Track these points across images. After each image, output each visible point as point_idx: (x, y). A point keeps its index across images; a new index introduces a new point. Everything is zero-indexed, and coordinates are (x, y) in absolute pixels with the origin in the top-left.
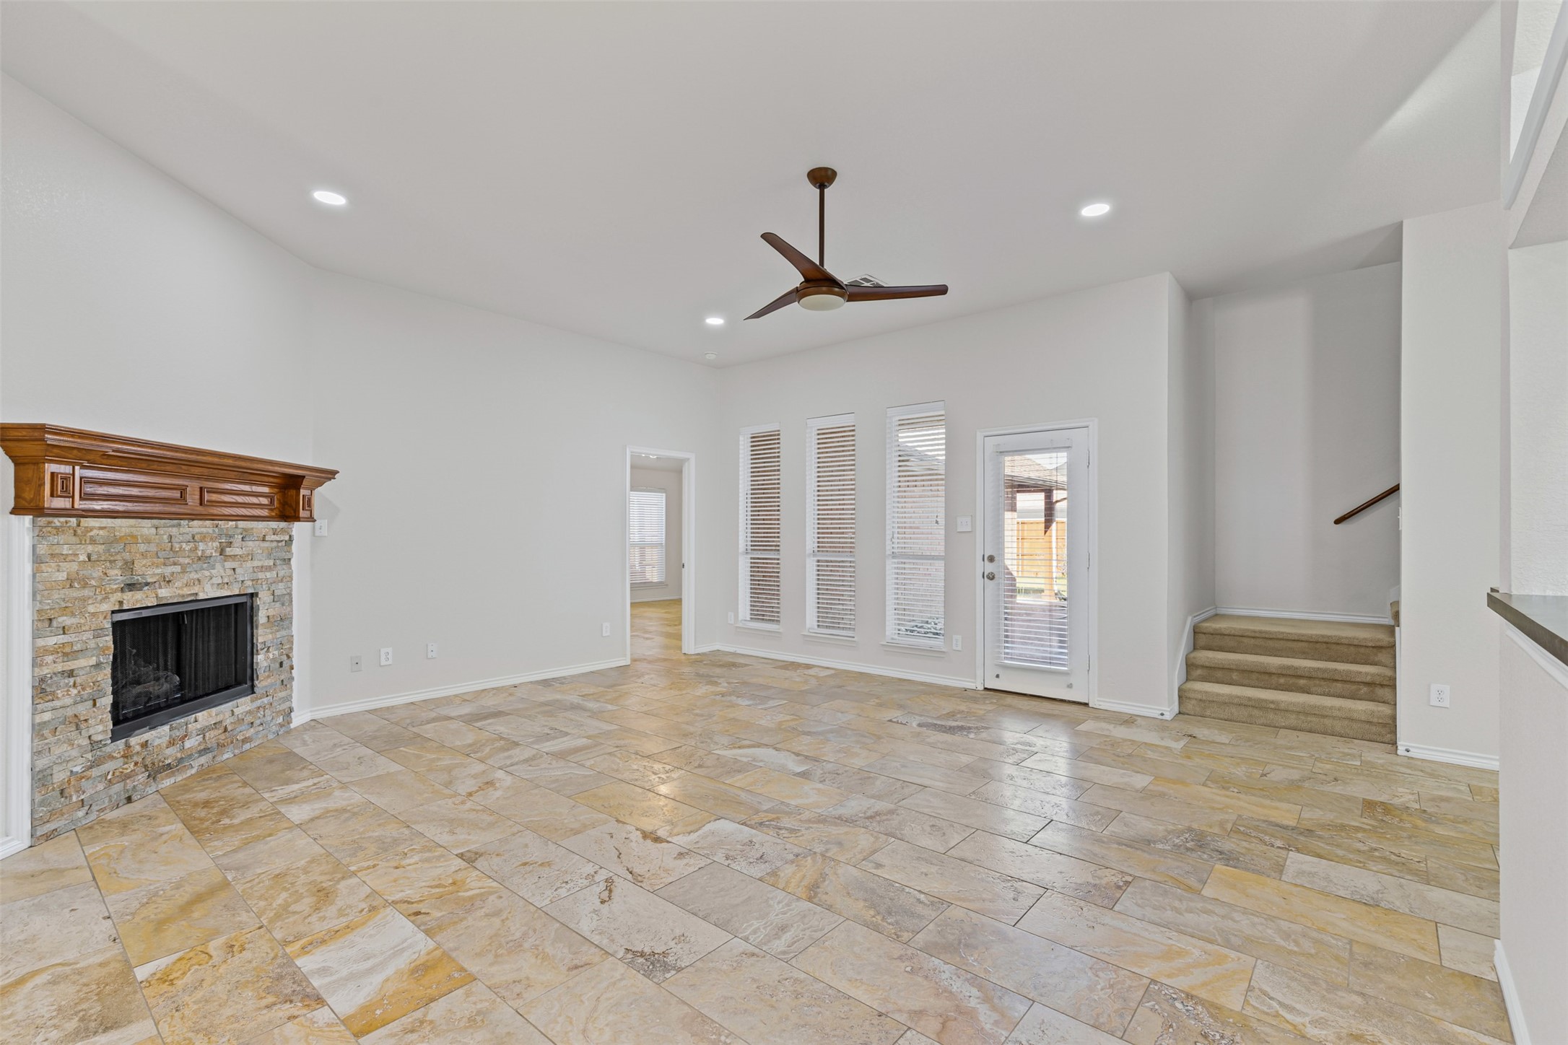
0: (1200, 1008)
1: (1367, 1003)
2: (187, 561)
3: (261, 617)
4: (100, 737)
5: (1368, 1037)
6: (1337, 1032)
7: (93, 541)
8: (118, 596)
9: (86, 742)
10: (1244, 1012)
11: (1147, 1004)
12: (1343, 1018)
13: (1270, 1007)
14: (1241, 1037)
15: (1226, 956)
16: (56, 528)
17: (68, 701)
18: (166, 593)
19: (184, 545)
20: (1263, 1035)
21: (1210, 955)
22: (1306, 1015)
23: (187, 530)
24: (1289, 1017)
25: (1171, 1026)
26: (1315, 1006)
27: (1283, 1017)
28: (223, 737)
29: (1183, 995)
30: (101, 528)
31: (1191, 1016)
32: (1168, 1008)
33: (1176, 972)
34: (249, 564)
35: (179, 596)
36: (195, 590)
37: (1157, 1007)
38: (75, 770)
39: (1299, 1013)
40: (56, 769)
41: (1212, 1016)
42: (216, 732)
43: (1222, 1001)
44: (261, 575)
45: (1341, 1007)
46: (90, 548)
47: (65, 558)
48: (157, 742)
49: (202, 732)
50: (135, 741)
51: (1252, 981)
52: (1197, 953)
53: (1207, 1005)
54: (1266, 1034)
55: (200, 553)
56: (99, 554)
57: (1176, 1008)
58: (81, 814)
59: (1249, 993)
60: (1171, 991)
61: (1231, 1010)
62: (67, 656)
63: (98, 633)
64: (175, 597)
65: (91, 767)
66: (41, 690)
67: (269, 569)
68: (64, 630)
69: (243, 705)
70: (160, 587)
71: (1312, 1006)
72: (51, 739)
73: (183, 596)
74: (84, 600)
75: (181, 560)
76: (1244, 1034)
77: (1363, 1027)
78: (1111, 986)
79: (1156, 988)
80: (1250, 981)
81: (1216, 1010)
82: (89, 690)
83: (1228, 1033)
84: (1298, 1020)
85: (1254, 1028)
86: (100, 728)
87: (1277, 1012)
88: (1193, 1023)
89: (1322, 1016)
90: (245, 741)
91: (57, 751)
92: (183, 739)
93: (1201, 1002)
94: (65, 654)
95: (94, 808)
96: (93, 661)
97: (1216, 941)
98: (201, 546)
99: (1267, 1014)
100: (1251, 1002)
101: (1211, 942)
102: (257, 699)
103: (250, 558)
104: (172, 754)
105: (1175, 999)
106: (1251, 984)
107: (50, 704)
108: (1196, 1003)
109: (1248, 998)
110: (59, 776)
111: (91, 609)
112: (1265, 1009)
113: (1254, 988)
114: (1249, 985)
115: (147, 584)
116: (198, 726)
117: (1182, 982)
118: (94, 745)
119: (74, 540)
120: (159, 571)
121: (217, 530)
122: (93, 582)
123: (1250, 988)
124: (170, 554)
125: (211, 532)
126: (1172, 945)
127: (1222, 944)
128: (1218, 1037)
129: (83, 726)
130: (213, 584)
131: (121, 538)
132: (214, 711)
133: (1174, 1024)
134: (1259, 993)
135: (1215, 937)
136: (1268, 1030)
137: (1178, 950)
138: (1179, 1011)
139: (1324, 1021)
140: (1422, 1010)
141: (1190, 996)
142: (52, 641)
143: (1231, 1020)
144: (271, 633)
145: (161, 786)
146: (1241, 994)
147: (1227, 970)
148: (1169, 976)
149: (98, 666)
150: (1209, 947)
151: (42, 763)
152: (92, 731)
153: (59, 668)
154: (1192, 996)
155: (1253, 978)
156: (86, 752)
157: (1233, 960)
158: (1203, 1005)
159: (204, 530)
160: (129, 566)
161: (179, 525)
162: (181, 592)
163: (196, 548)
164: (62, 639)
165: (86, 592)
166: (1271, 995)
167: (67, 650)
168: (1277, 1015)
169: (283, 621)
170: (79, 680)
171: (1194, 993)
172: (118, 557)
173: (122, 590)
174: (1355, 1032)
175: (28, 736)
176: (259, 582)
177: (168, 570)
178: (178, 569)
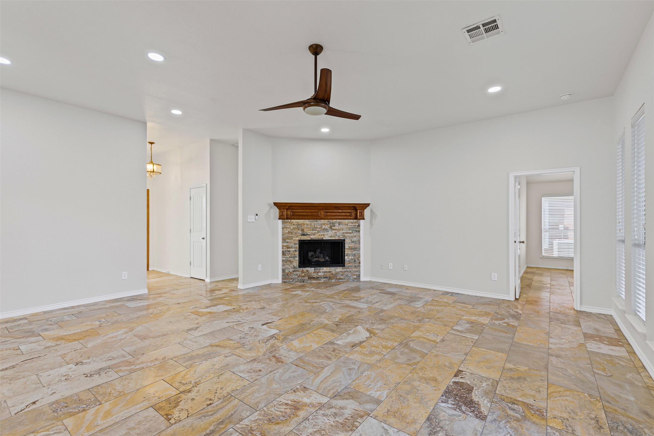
0: (77, 411)
2: (319, 230)
3: (347, 246)
4: (296, 266)
7: (294, 225)
8: (300, 236)
9: (292, 266)
10: (61, 421)
11: (93, 399)
13: (53, 430)
14: (55, 415)
15: (88, 431)
16: (286, 222)
17: (288, 257)
18: (312, 237)
19: (318, 226)
20: (48, 421)
21: (95, 426)
23: (319, 222)
25: (79, 401)
27: (45, 431)
28: (331, 276)
29: (86, 409)
30: (296, 222)
31: (77, 407)
32: (86, 403)
33: (98, 412)
34: (341, 231)
35: (317, 238)
36: (322, 237)
37: (90, 400)
38: (290, 271)
40: (286, 270)
41: (70, 412)
42: (329, 274)
43: (72, 418)
44: (346, 235)
46: (293, 226)
47: (288, 228)
48: (310, 271)
49: (324, 272)
50: (305, 269)
51: (68, 432)
52: (100, 422)
53: (76, 413)
55: (323, 228)
56: (295, 227)
57: (84, 405)
58: (291, 280)
59: (65, 428)
60: (91, 407)
61: (66, 419)
62: (288, 248)
63: (295, 244)
64: (316, 238)
65: (294, 272)
66: (284, 253)
67: (350, 233)
68: (288, 242)
69: (339, 269)
70: (311, 235)
72: (285, 263)
73: (319, 238)
74: (292, 237)
75: (317, 229)
76: (55, 417)
78: (110, 393)
79: (97, 404)
80: (69, 432)
81: (71, 414)
82: (293, 256)
83: (60, 413)
85: (53, 421)
86: (296, 264)
88: (74, 406)
90: (340, 279)
91: (286, 266)
92: (318, 272)
93: (79, 412)
94: (288, 247)
95: (294, 280)
96: (294, 250)
97: (99, 433)
98: (324, 226)
99: (52, 428)
100: (61, 426)
101: (101, 430)
102: (344, 269)
103: (342, 230)
104: (315, 275)
105: (87, 406)
106: (67, 431)
107: (285, 257)
108: (80, 411)
109: (64, 426)
110: (287, 271)
111: (294, 239)
112: (54, 428)
113: (65, 431)
114: (68, 430)
115: (308, 235)
116: (323, 271)
117: (92, 411)
118: (294, 267)
119: (290, 224)
120: (311, 232)
121: (329, 222)
122: (294, 233)
123: (66, 429)
124: (314, 229)
125: (327, 222)
126: (112, 417)
127: (95, 434)
128: (62, 409)
129: (292, 263)
130: (328, 236)
131: (300, 224)
132: (328, 268)
133: (79, 402)
134: (61, 431)
135: (102, 434)
136: (47, 424)
137: (108, 417)
138: (82, 405)
141: (84, 410)
142: (285, 244)
143: (63, 416)
144: (351, 251)
145: (312, 282)
146: (67, 425)
147: (82, 427)
148: (98, 409)
149: (295, 251)
150: (99, 428)
151: (284, 267)
152: (294, 264)
153: (286, 250)
154: (83, 411)
155: (69, 434)
156: (292, 268)
157: (84, 432)
158: (77, 412)
159: (325, 222)
160: (303, 230)
161: (317, 221)
162: (318, 237)
163: (322, 227)
164: (287, 244)
165: (292, 235)
166: (56, 434)
167: (288, 246)
168: (48, 430)
169: (357, 249)
170: (290, 253)
171: (84, 412)
172: (300, 228)
173: (301, 235)
175: (281, 262)
176: (346, 236)
177: (314, 232)
178: (317, 231)
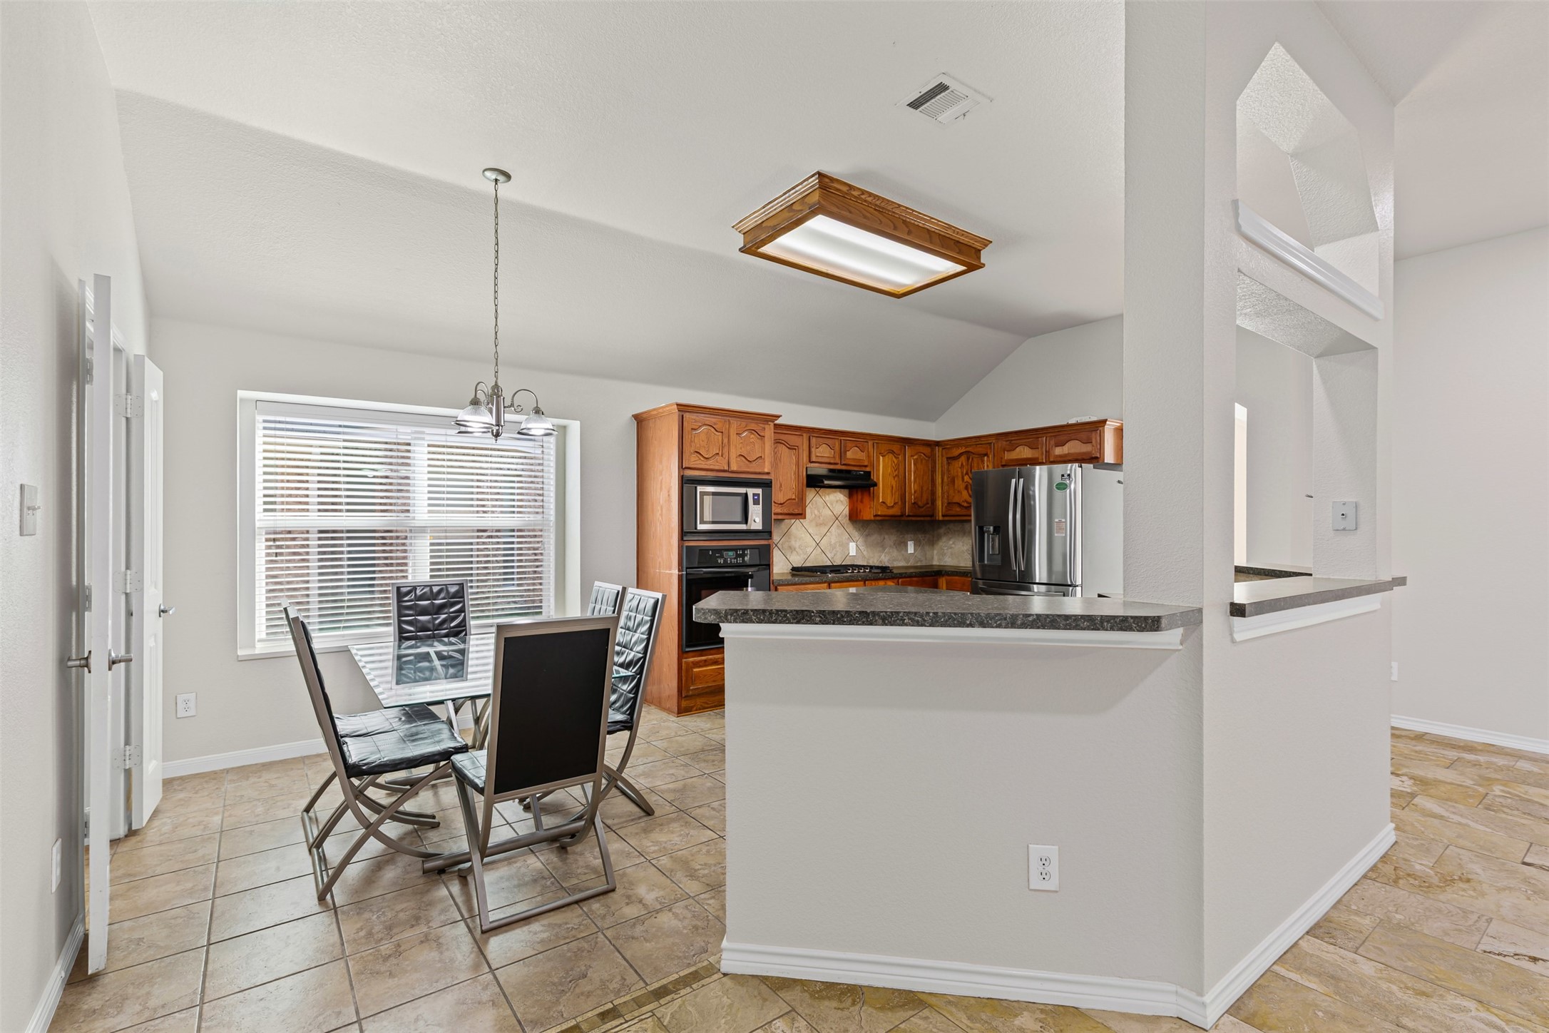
1: (1398, 1017)
5: (1411, 992)
6: (1443, 1000)
12: (1432, 1010)
22: (1472, 1018)
24: (1495, 1019)
26: (1462, 1023)
39: (1482, 1021)
45: (1430, 1018)
54: (1523, 1009)
71: (1465, 1024)
77: (1412, 1000)
84: (1484, 1015)
87: (1507, 1024)
89: (1455, 1014)
139: (1454, 1010)
140: (1339, 1003)
174: (1424, 999)
